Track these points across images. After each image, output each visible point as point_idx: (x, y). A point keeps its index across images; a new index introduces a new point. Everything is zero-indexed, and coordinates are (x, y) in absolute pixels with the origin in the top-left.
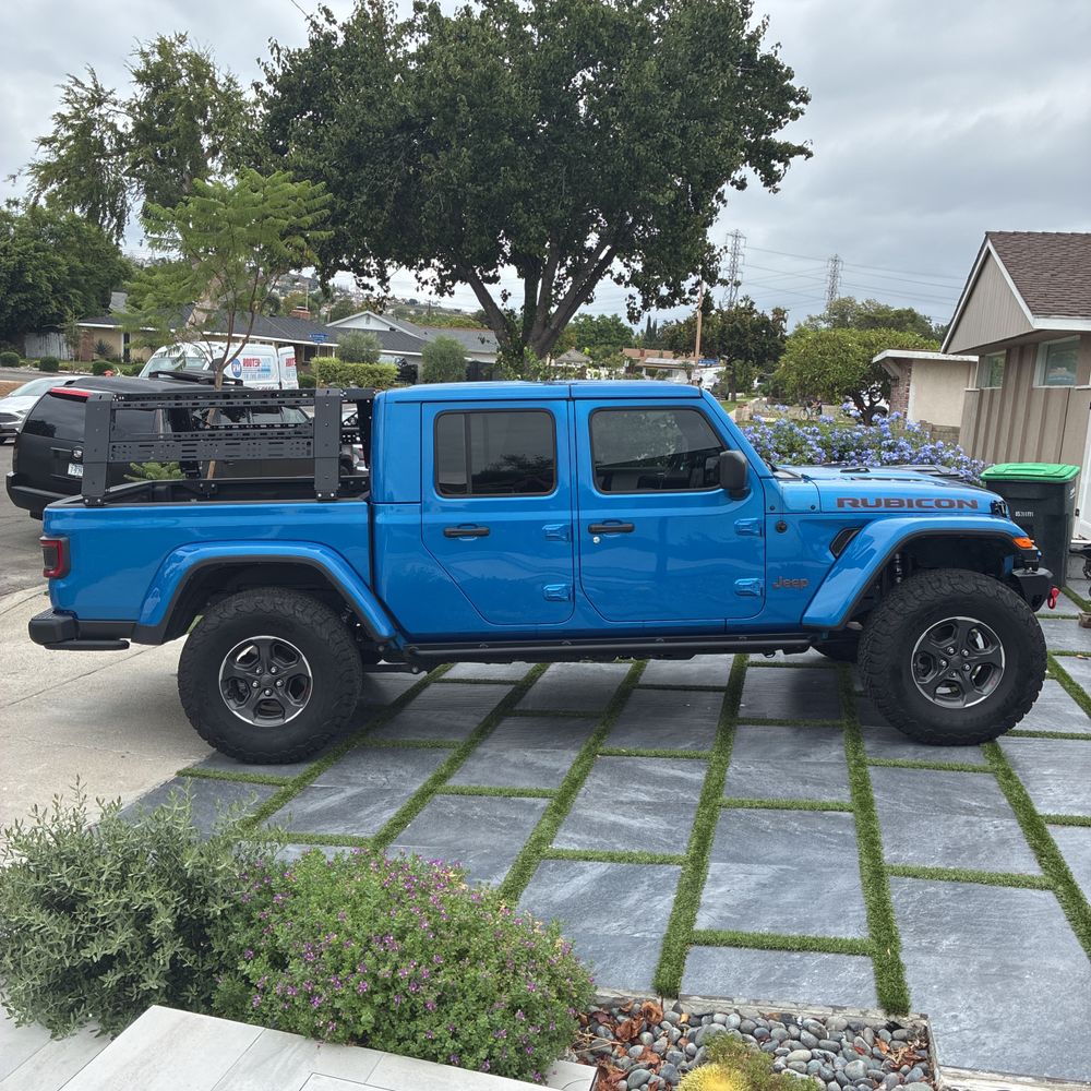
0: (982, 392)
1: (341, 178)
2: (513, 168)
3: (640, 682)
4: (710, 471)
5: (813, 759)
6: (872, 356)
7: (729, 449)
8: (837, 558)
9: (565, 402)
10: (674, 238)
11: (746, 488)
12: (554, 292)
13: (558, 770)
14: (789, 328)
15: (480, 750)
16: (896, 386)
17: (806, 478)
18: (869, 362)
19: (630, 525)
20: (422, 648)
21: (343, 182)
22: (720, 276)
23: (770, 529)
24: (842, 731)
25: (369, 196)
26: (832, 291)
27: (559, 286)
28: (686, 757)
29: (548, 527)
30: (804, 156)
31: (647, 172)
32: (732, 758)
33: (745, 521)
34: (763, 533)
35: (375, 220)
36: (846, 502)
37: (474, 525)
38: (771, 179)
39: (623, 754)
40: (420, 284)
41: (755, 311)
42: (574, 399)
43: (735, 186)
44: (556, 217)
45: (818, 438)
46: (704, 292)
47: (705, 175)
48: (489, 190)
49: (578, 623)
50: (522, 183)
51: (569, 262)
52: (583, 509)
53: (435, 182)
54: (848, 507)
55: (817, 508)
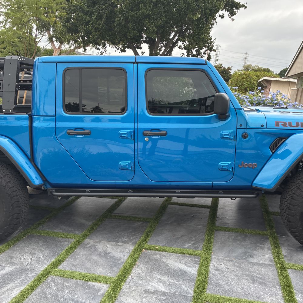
0: (298, 89)
1: (88, 10)
2: (145, 6)
3: (172, 201)
4: (208, 106)
5: (255, 260)
6: (258, 80)
7: (219, 92)
8: (273, 153)
9: (133, 64)
10: (198, 33)
11: (227, 114)
12: (158, 51)
13: (120, 259)
14: (232, 72)
15: (87, 241)
16: (266, 89)
17: (258, 111)
18: (257, 82)
19: (165, 132)
20: (57, 191)
21: (89, 11)
22: (214, 48)
23: (239, 136)
24: (268, 239)
25: (97, 16)
26: (245, 63)
27: (160, 50)
28: (188, 254)
29: (121, 132)
30: (244, 8)
31: (190, 8)
32: (213, 256)
33: (226, 132)
34: (235, 138)
35: (99, 25)
36: (280, 123)
37: (83, 129)
38: (232, 14)
39: (156, 250)
40: (117, 49)
41: (222, 67)
42: (137, 63)
43: (220, 17)
44: (159, 24)
45: (248, 100)
46: (208, 53)
47: (210, 10)
48: (136, 14)
49: (137, 181)
50: (148, 11)
51: (164, 43)
52: (140, 123)
53: (119, 10)
54: (281, 127)
55: (265, 127)
